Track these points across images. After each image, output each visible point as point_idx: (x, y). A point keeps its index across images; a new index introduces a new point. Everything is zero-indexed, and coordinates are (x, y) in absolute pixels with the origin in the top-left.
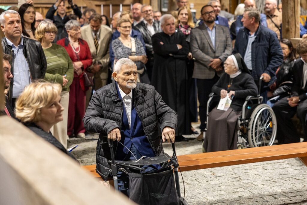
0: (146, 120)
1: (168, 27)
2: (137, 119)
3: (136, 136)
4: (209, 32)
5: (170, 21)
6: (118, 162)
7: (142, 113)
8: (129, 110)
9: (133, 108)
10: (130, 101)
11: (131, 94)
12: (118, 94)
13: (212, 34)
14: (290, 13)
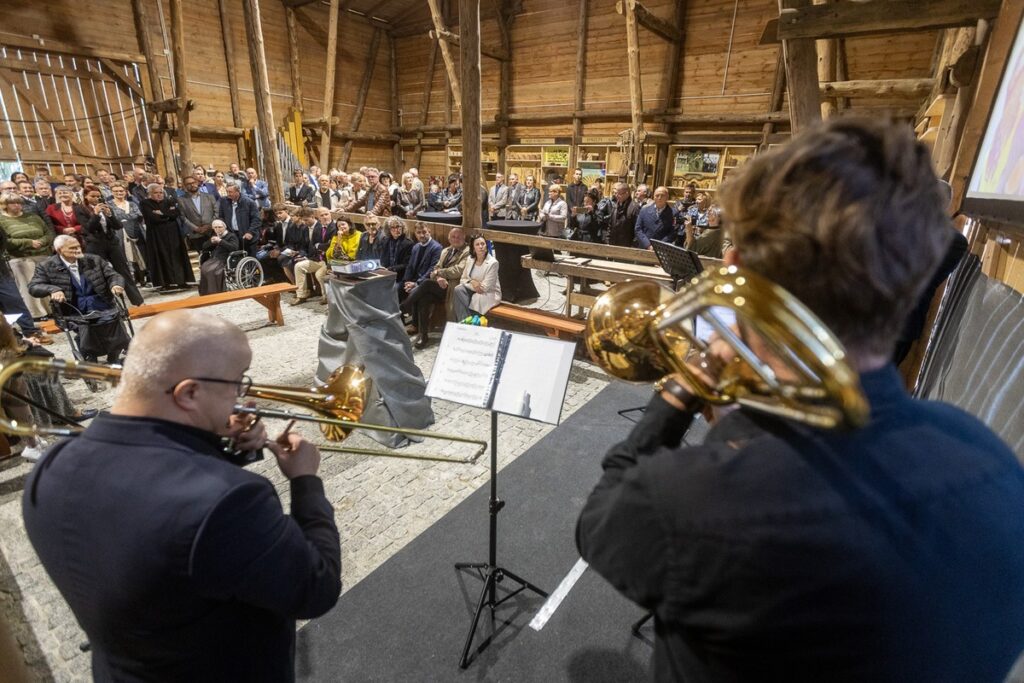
0: (95, 282)
1: (156, 195)
2: (86, 283)
3: (90, 294)
4: (194, 200)
5: (157, 190)
6: (68, 318)
7: (91, 278)
8: (77, 276)
9: (81, 274)
10: (76, 269)
11: (77, 264)
12: (62, 264)
13: (197, 202)
14: (274, 184)
